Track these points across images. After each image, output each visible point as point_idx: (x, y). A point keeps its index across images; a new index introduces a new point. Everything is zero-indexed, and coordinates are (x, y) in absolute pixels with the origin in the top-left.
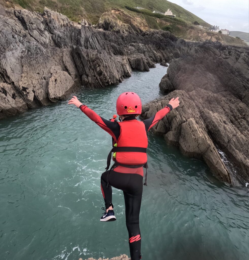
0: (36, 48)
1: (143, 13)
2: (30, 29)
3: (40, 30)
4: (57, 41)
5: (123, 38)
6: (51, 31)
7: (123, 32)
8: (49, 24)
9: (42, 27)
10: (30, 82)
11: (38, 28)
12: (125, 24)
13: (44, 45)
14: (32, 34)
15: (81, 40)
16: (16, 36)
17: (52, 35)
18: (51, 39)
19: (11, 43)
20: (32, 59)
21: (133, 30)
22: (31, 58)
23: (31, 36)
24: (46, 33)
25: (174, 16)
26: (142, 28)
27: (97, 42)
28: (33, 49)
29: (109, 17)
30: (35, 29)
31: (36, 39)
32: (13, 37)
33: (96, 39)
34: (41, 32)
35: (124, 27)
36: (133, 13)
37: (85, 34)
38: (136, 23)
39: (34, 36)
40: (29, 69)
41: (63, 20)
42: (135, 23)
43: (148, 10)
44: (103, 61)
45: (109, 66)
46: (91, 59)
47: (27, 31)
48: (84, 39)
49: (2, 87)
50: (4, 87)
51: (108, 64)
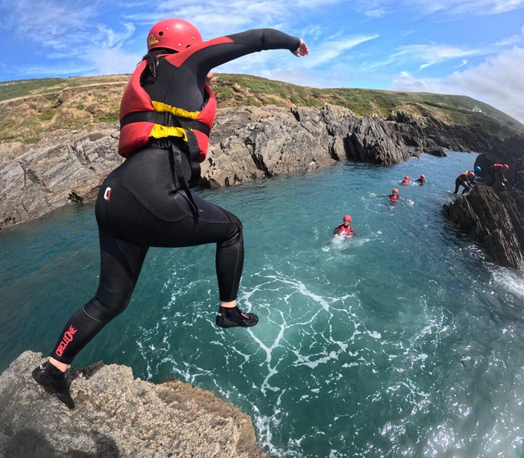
0: (303, 136)
1: (446, 108)
2: (302, 121)
3: (315, 122)
4: (331, 130)
5: (419, 130)
6: (326, 122)
7: (421, 125)
8: (325, 115)
9: (317, 118)
10: (286, 168)
11: (312, 120)
12: (424, 118)
13: (316, 134)
14: (303, 125)
15: (361, 129)
16: (284, 127)
17: (326, 125)
18: (325, 128)
19: (277, 133)
20: (295, 147)
21: (433, 123)
22: (295, 145)
23: (303, 126)
24: (321, 123)
25: (483, 113)
26: (446, 122)
27: (382, 130)
28: (300, 137)
29: (403, 110)
30: (309, 120)
31: (308, 128)
32: (281, 127)
33: (381, 128)
34: (315, 123)
35: (422, 120)
36: (435, 108)
37: (367, 123)
38: (438, 117)
39: (306, 127)
40: (289, 156)
41: (344, 112)
42: (436, 117)
43: (452, 106)
44: (385, 148)
45: (392, 155)
46: (369, 145)
47: (299, 122)
48: (365, 128)
49: (253, 173)
50: (255, 173)
51: (390, 152)
